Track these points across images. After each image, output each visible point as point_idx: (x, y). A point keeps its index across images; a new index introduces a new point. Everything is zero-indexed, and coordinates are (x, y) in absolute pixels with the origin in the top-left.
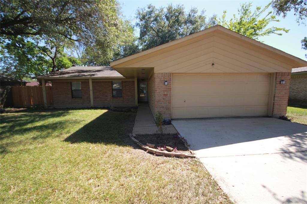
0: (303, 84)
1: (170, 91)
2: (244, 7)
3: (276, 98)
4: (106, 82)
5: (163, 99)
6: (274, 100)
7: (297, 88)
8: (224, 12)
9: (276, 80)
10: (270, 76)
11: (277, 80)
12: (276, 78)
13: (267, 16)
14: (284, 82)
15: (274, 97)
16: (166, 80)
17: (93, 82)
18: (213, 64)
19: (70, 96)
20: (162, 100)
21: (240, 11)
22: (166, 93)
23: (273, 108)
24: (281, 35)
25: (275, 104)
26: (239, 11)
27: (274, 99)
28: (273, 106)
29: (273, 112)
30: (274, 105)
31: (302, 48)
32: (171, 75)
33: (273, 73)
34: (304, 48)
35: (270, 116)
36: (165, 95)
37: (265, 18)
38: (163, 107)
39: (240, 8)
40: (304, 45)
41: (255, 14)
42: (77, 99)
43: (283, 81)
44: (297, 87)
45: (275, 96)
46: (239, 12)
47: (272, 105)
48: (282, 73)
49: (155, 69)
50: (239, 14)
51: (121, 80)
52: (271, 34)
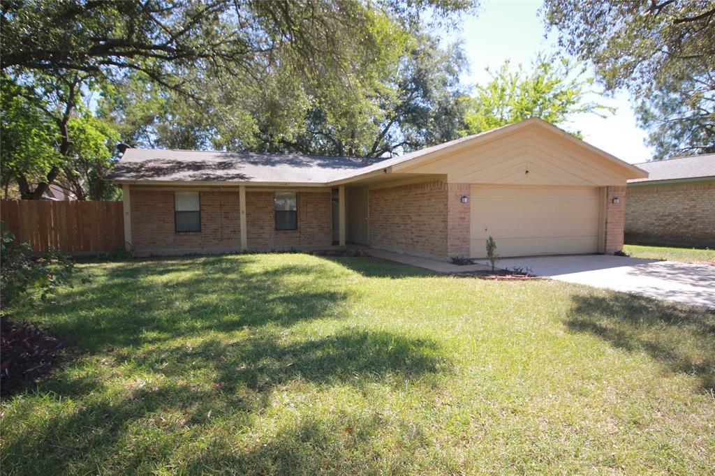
0: (641, 204)
1: (469, 212)
2: (542, 58)
3: (609, 225)
4: (261, 193)
5: (459, 225)
6: (606, 228)
7: (633, 212)
8: (506, 62)
9: (607, 197)
10: (600, 190)
11: (609, 198)
12: (607, 194)
13: (578, 76)
14: (618, 201)
15: (606, 223)
16: (463, 194)
17: (247, 193)
18: (527, 172)
19: (170, 226)
20: (458, 227)
21: (534, 63)
22: (463, 216)
23: (606, 240)
24: (605, 117)
25: (608, 233)
26: (532, 63)
27: (606, 226)
28: (606, 237)
29: (605, 245)
30: (606, 234)
31: (637, 125)
32: (469, 186)
33: (603, 187)
34: (641, 127)
35: (601, 252)
36: (461, 218)
37: (575, 80)
38: (459, 238)
39: (535, 59)
40: (641, 119)
41: (559, 71)
42: (188, 233)
43: (616, 199)
44: (633, 209)
45: (608, 221)
46: (532, 65)
47: (604, 235)
48: (615, 187)
49: (449, 176)
50: (532, 68)
51: (294, 190)
52: (588, 114)
